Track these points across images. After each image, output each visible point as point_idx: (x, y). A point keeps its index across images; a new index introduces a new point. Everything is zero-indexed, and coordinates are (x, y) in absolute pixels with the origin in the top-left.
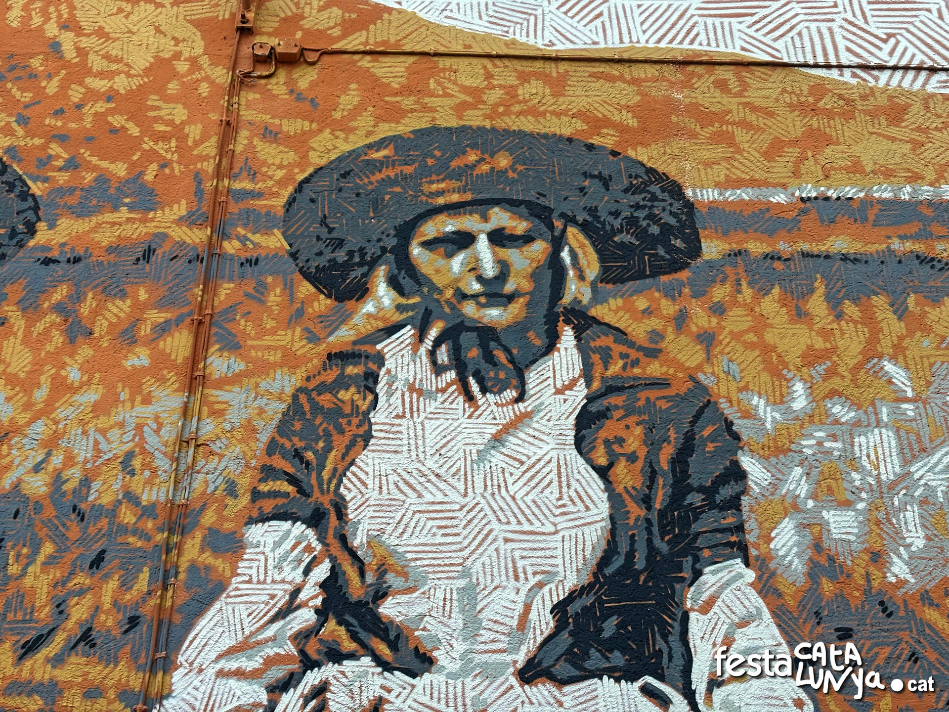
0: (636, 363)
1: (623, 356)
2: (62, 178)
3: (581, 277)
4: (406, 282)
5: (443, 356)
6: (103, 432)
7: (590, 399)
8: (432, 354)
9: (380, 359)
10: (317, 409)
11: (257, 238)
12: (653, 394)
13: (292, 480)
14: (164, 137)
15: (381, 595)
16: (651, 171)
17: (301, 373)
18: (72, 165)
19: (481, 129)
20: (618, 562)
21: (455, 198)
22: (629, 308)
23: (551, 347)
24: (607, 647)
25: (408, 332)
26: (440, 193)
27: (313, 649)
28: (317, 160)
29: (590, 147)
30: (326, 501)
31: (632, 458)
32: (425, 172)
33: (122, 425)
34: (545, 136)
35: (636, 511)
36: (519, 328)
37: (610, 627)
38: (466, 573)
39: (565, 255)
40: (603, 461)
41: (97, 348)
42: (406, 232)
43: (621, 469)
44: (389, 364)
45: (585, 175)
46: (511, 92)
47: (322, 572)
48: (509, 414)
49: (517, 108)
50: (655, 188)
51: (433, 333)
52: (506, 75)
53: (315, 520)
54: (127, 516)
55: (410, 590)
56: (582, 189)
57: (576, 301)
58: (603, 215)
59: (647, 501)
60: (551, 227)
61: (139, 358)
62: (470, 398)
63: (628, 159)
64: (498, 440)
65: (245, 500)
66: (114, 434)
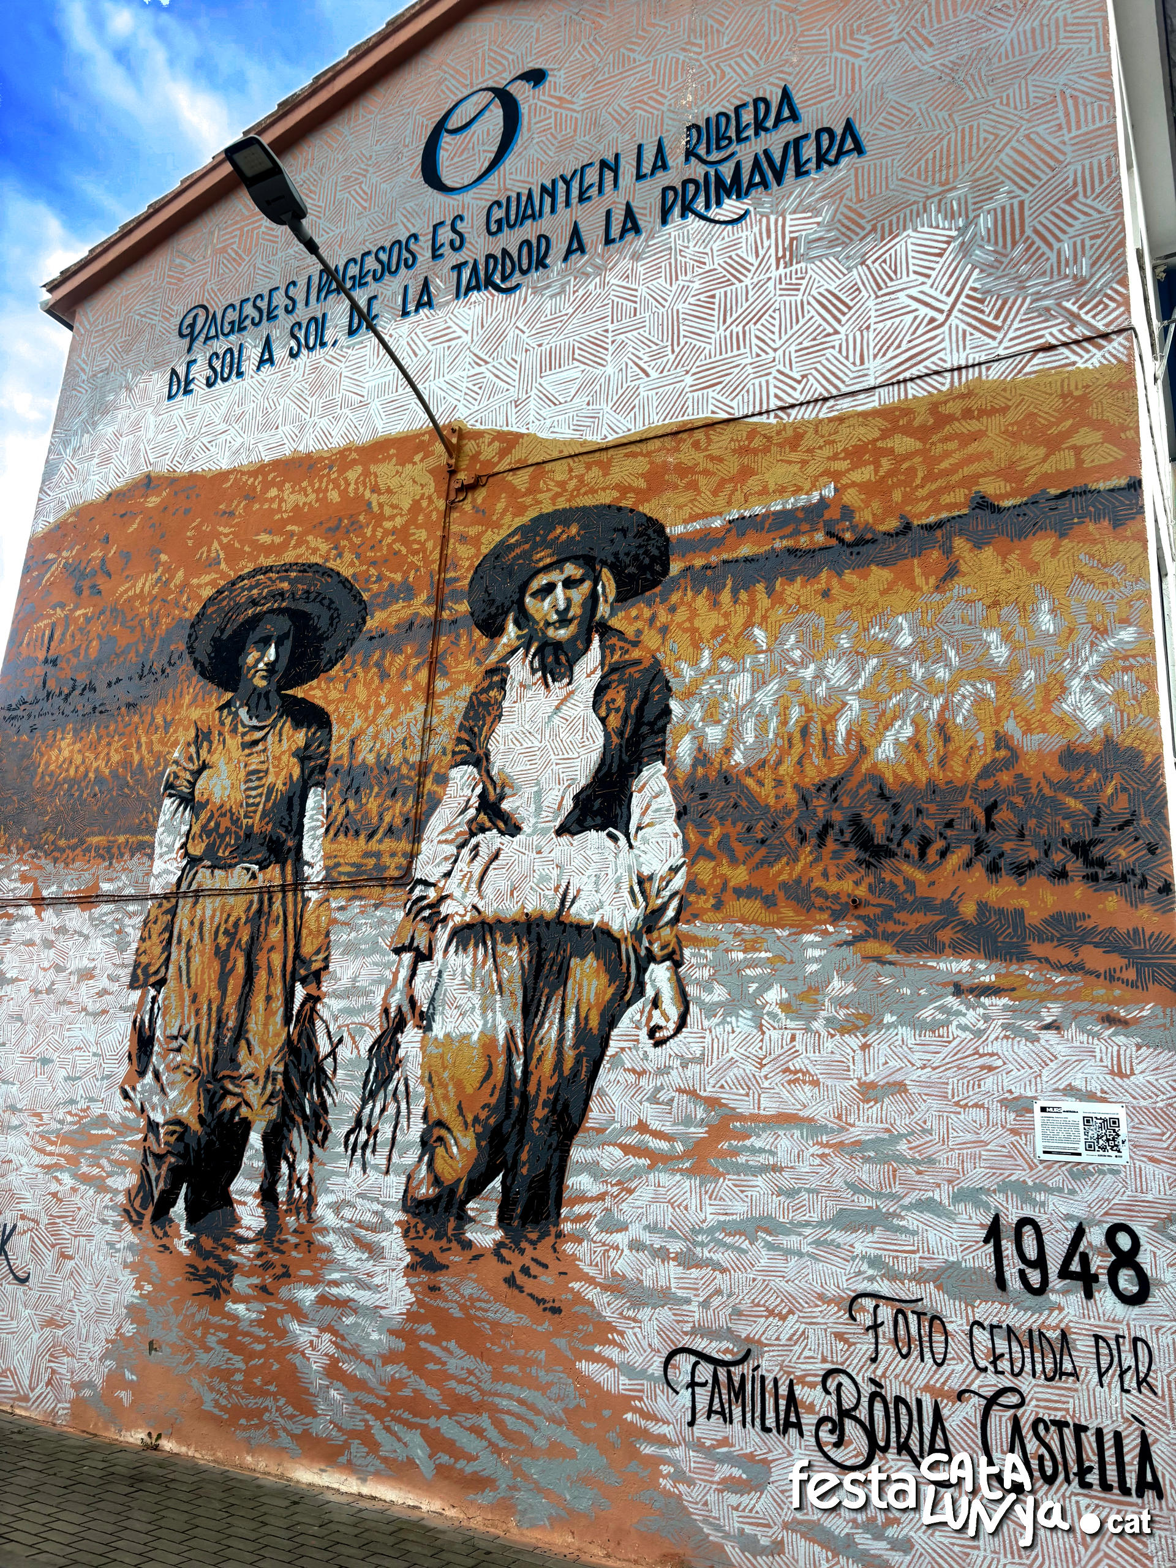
0: (627, 652)
1: (621, 648)
2: (375, 587)
3: (606, 601)
4: (522, 620)
5: (536, 664)
6: (395, 728)
7: (602, 678)
8: (531, 663)
9: (507, 670)
10: (480, 703)
11: (456, 607)
12: (632, 670)
13: (469, 744)
14: (415, 553)
15: (502, 798)
16: (650, 519)
17: (474, 684)
18: (380, 579)
19: (564, 510)
20: (605, 769)
21: (548, 561)
22: (626, 618)
23: (587, 649)
24: (595, 814)
25: (521, 651)
26: (541, 559)
27: (474, 827)
28: (485, 550)
29: (620, 509)
30: (481, 752)
31: (617, 710)
32: (535, 548)
33: (402, 724)
34: (596, 507)
35: (615, 740)
36: (573, 639)
37: (597, 804)
38: (538, 784)
39: (599, 588)
40: (603, 714)
41: (391, 683)
42: (523, 588)
43: (612, 717)
44: (512, 673)
45: (615, 530)
46: (581, 479)
47: (479, 790)
48: (564, 692)
49: (583, 490)
50: (650, 532)
51: (533, 650)
52: (579, 467)
53: (477, 764)
54: (404, 771)
55: (513, 795)
56: (612, 541)
57: (602, 617)
58: (621, 556)
59: (621, 734)
60: (594, 570)
61: (408, 687)
62: (547, 686)
63: (639, 513)
64: (558, 708)
65: (449, 757)
66: (399, 729)
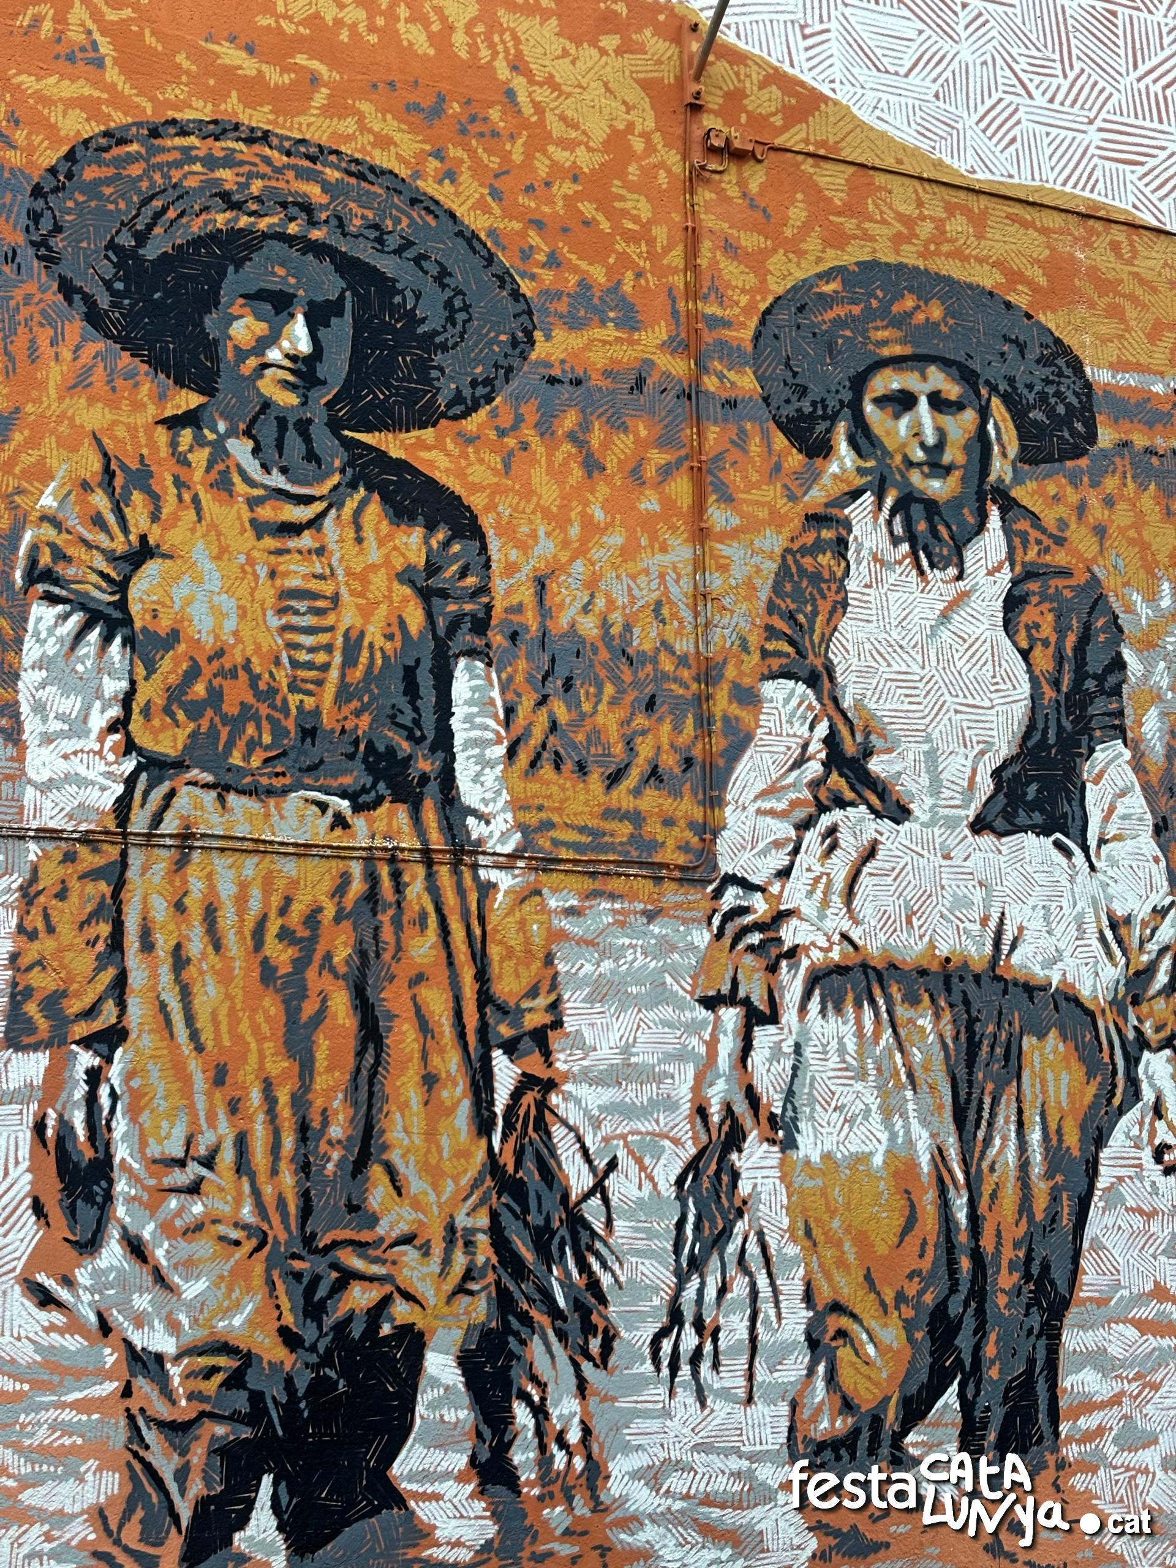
0: (1047, 550)
1: (1039, 542)
2: (547, 276)
3: (1004, 455)
4: (862, 441)
5: (898, 529)
6: (634, 577)
7: (1015, 582)
8: (889, 523)
9: (848, 526)
10: (802, 571)
11: (731, 375)
12: (1060, 582)
13: (792, 642)
14: (631, 238)
15: (868, 752)
16: (1058, 341)
17: (786, 533)
18: (553, 261)
19: (916, 268)
20: (1037, 737)
21: (898, 350)
22: (1041, 492)
23: (981, 527)
24: (1031, 807)
25: (868, 498)
26: (885, 343)
27: (823, 795)
28: (778, 287)
29: (1008, 305)
30: (818, 663)
31: (1046, 643)
32: (870, 315)
33: (646, 571)
34: (970, 286)
35: (1049, 693)
36: (956, 503)
37: (1032, 790)
38: (928, 739)
39: (990, 427)
40: (1024, 645)
41: (610, 483)
42: (859, 383)
43: (1038, 653)
44: (856, 530)
45: (1006, 339)
46: (939, 224)
47: (822, 729)
48: (951, 591)
49: (945, 248)
50: (1060, 362)
51: (889, 502)
52: (935, 204)
53: (812, 681)
54: (667, 665)
55: (889, 751)
56: (1003, 354)
57: (1000, 480)
58: (1020, 386)
59: (1056, 684)
60: (978, 395)
61: (650, 504)
62: (921, 573)
63: (1038, 323)
64: (945, 616)
65: (756, 657)
66: (642, 580)
